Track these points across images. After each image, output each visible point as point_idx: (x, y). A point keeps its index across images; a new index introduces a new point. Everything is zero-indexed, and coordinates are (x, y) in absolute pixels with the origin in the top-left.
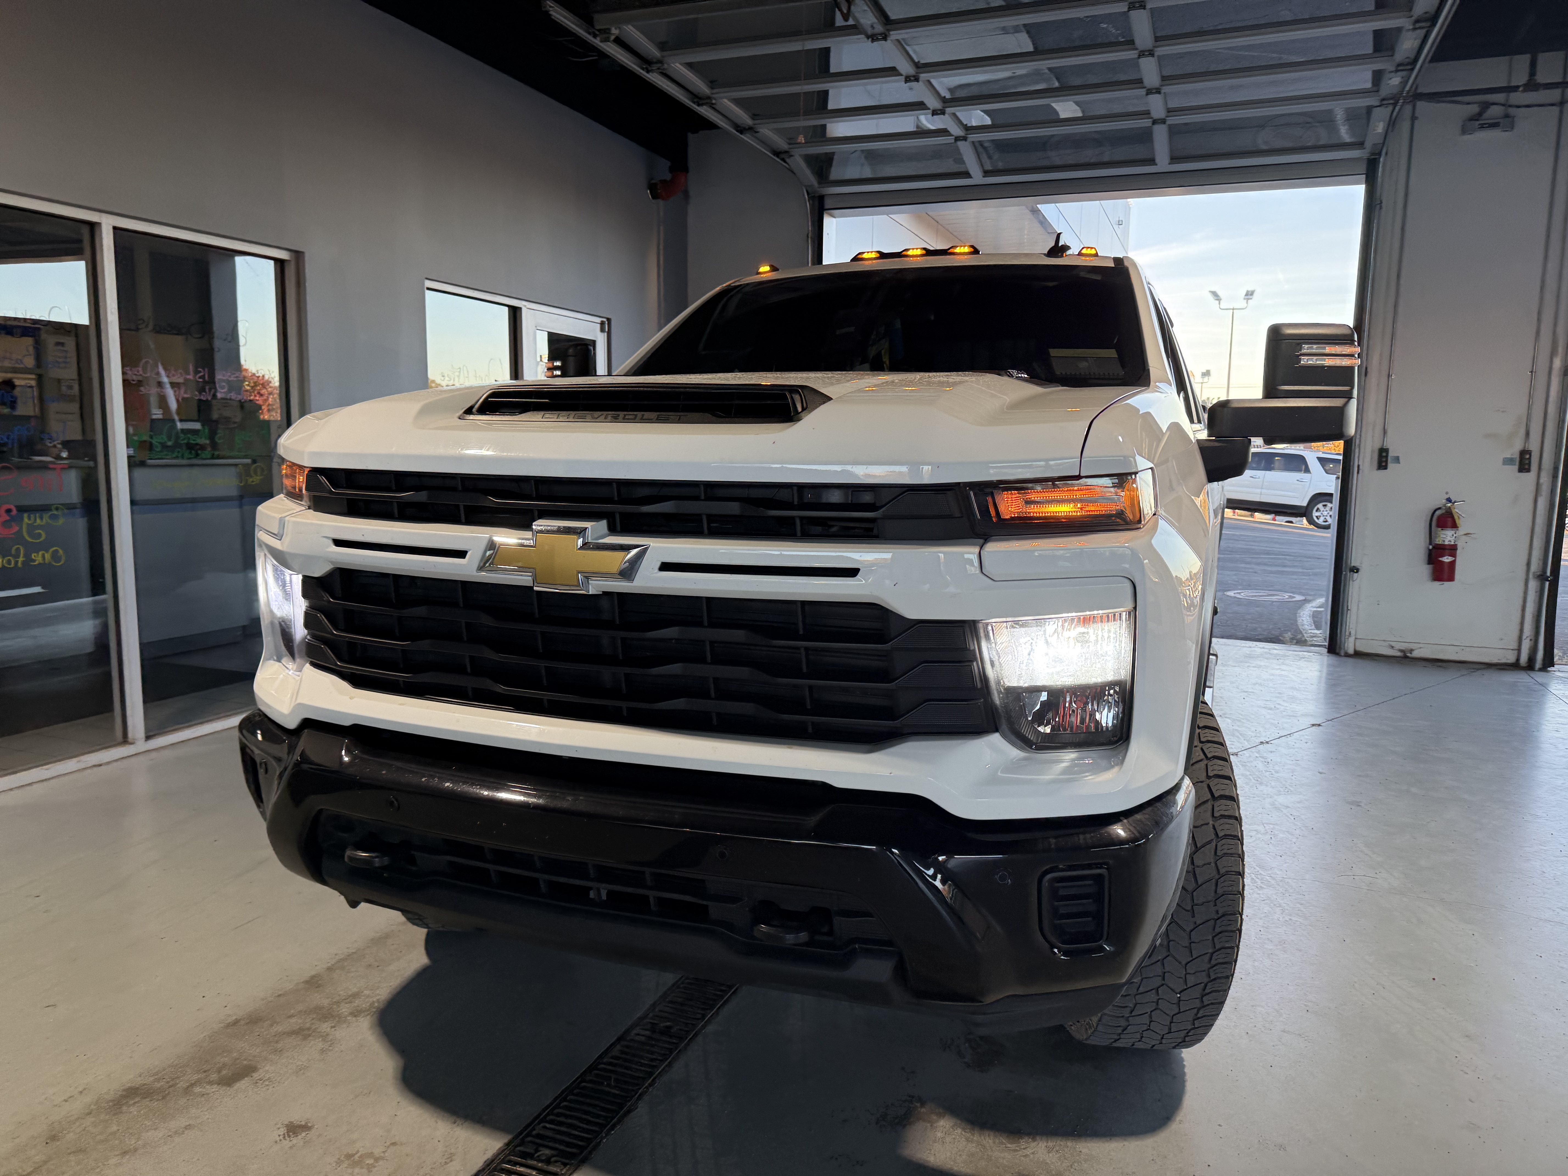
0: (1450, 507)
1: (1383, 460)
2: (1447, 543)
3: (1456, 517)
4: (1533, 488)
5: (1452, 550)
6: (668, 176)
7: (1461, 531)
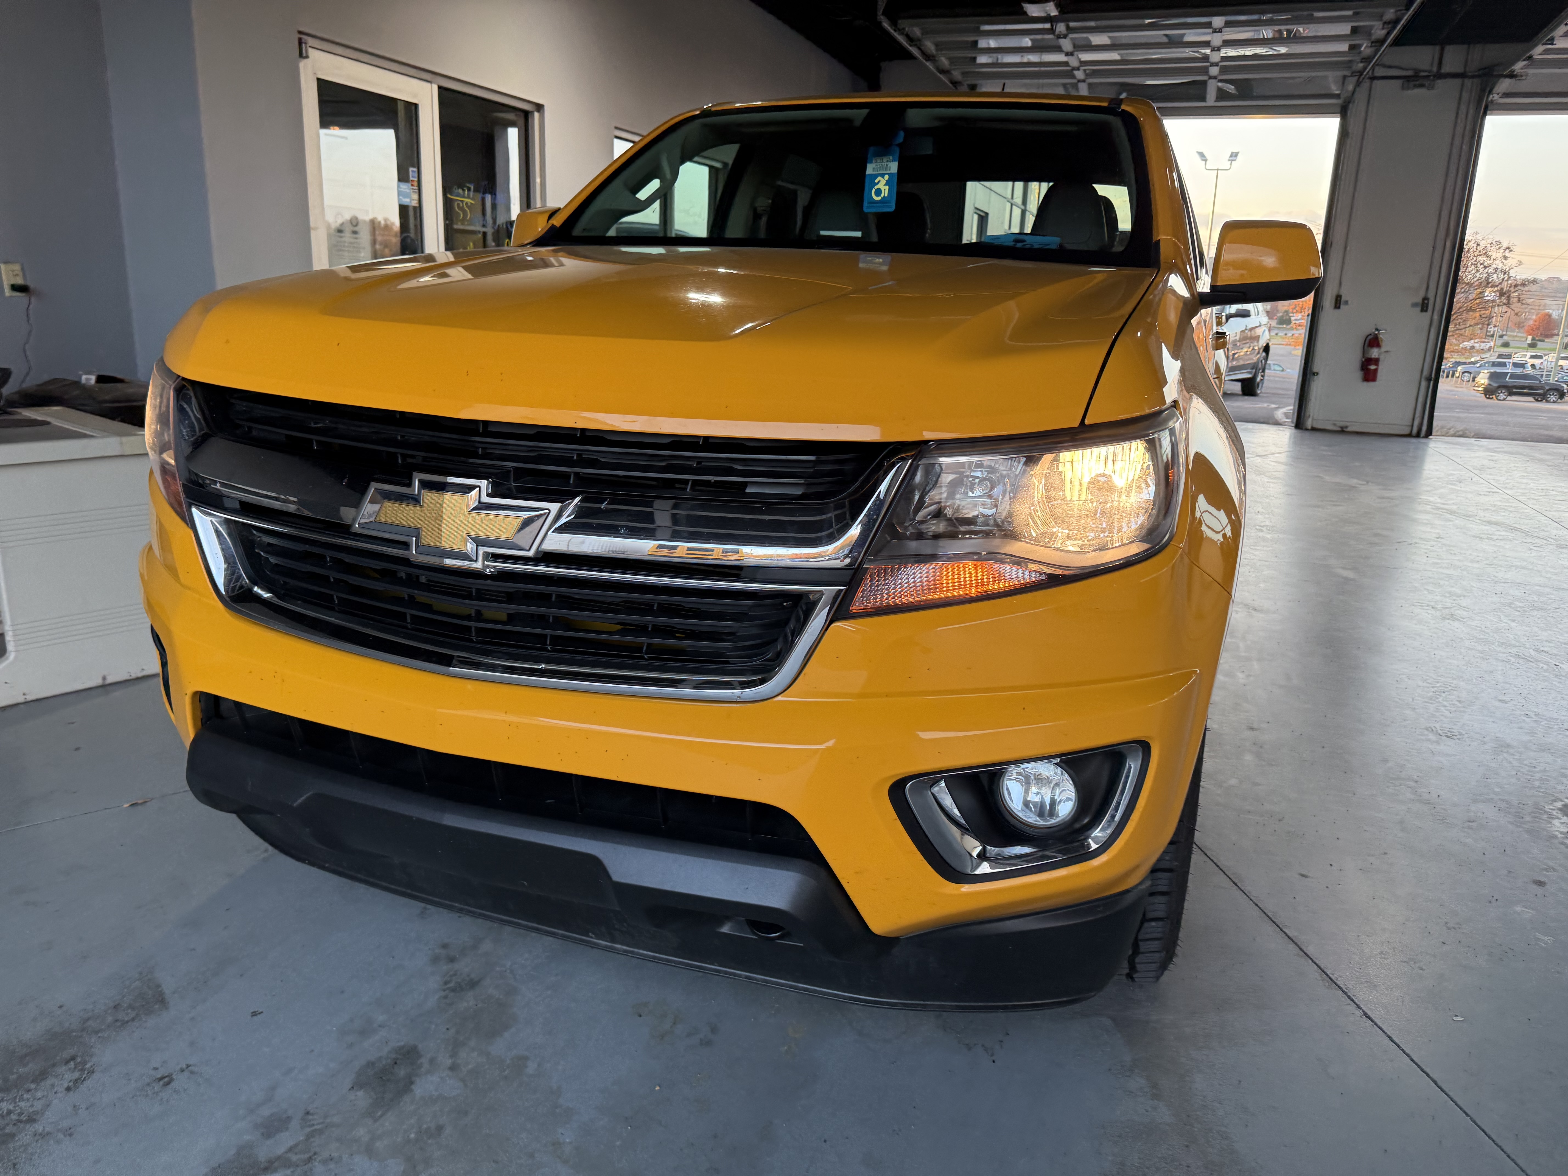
0: (1377, 334)
1: (1338, 302)
2: (1373, 357)
3: (1380, 340)
4: (1428, 322)
5: (1376, 361)
7: (1383, 349)
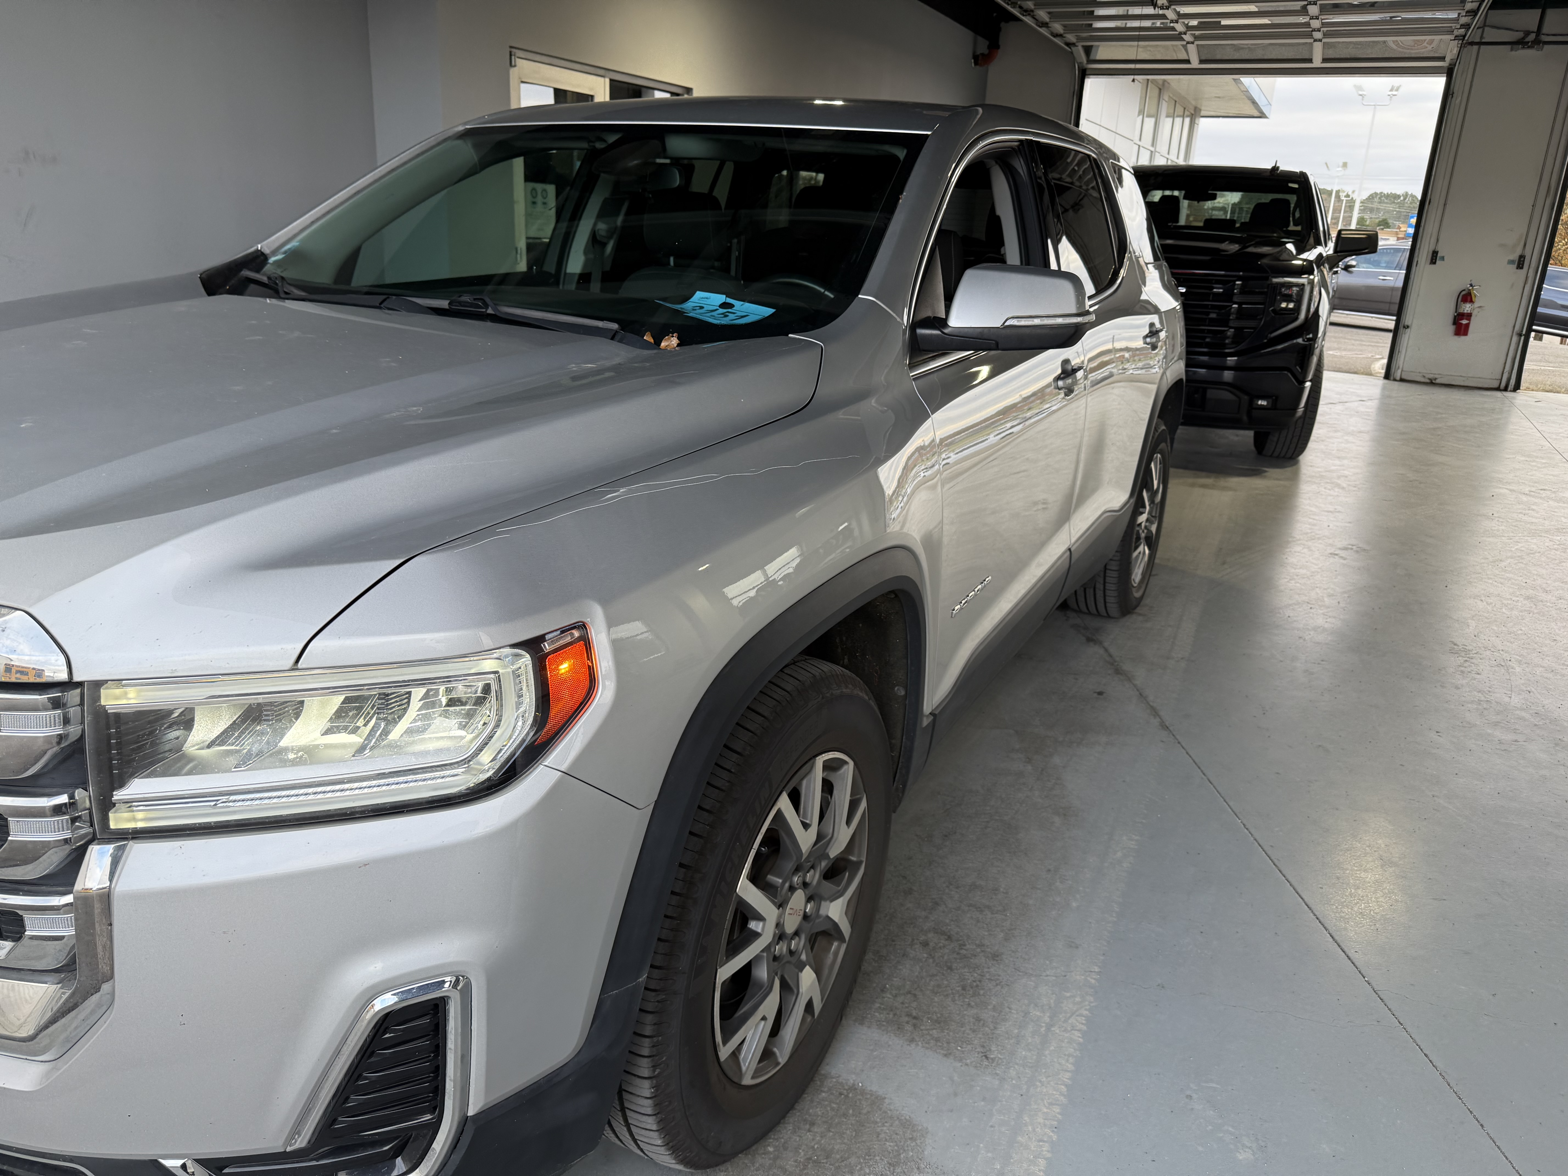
0: (1471, 290)
1: (1434, 257)
2: (1465, 312)
3: (1474, 296)
4: (1523, 278)
5: (1469, 316)
6: (986, 52)
7: (1476, 305)
